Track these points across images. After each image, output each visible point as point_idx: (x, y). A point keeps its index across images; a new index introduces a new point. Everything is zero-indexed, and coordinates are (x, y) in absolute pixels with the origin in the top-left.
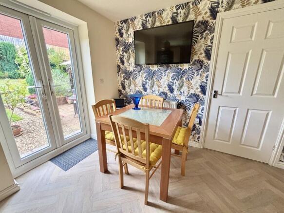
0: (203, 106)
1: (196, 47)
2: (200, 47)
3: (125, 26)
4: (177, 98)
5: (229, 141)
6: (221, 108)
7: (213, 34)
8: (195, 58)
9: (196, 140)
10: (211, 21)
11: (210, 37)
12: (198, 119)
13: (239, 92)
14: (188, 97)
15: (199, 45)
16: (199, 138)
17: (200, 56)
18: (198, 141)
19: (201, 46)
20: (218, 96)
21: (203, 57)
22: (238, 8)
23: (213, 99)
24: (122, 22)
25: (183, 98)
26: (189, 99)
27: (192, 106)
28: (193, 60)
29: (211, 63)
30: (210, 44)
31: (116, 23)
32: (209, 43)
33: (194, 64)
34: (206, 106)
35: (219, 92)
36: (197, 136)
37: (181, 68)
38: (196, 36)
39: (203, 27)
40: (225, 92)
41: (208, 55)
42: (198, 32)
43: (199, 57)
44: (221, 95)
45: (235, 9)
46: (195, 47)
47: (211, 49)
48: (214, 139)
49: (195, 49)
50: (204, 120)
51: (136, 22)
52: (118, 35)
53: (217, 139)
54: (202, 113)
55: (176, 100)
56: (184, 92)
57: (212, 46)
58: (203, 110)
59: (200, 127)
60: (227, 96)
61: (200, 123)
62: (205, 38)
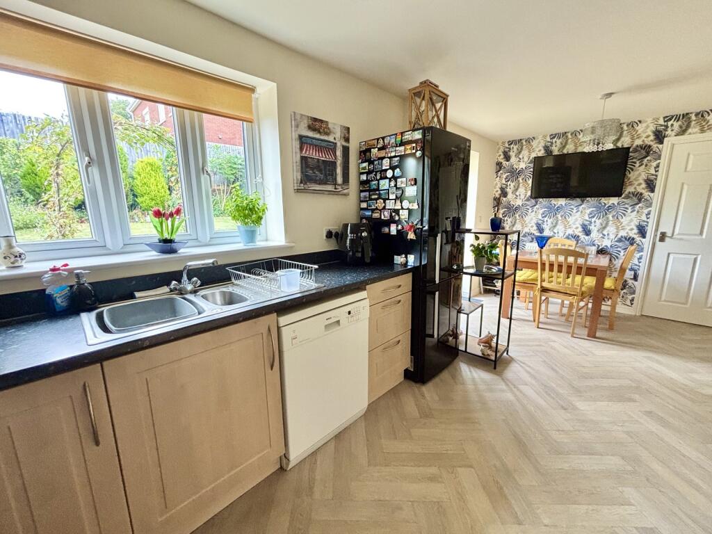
0: (642, 253)
1: (632, 176)
2: (637, 177)
3: (515, 148)
4: (596, 242)
5: (686, 304)
6: (671, 256)
7: (658, 161)
8: (629, 189)
9: (628, 302)
10: (655, 146)
11: (654, 164)
12: (633, 273)
13: (701, 233)
14: (616, 241)
15: (637, 173)
16: (632, 300)
17: (637, 187)
18: (632, 304)
19: (640, 175)
20: (667, 239)
21: (642, 188)
22: (696, 133)
23: (658, 244)
24: (511, 143)
25: (606, 243)
26: (617, 244)
27: (622, 254)
28: (626, 192)
29: (656, 197)
30: (654, 173)
31: (500, 144)
32: (652, 171)
33: (627, 197)
34: (646, 254)
35: (669, 234)
36: (630, 297)
37: (606, 202)
38: (632, 162)
39: (643, 152)
40: (679, 234)
41: (651, 186)
42: (636, 158)
43: (635, 188)
44: (671, 237)
45: (690, 134)
46: (629, 176)
47: (656, 179)
48: (660, 300)
49: (629, 179)
50: (642, 273)
51: (534, 143)
52: (501, 159)
53: (665, 301)
54: (640, 262)
55: (594, 245)
56: (608, 235)
57: (656, 176)
58: (640, 258)
59: (636, 283)
60: (681, 239)
61: (635, 278)
62: (646, 165)
